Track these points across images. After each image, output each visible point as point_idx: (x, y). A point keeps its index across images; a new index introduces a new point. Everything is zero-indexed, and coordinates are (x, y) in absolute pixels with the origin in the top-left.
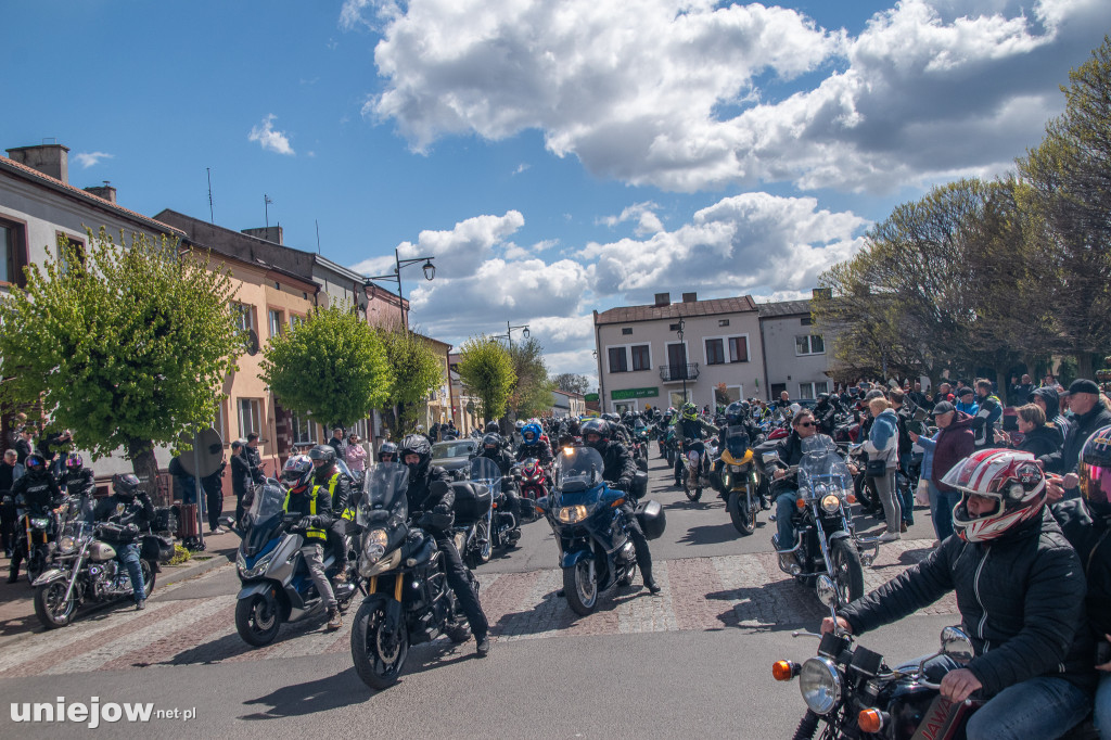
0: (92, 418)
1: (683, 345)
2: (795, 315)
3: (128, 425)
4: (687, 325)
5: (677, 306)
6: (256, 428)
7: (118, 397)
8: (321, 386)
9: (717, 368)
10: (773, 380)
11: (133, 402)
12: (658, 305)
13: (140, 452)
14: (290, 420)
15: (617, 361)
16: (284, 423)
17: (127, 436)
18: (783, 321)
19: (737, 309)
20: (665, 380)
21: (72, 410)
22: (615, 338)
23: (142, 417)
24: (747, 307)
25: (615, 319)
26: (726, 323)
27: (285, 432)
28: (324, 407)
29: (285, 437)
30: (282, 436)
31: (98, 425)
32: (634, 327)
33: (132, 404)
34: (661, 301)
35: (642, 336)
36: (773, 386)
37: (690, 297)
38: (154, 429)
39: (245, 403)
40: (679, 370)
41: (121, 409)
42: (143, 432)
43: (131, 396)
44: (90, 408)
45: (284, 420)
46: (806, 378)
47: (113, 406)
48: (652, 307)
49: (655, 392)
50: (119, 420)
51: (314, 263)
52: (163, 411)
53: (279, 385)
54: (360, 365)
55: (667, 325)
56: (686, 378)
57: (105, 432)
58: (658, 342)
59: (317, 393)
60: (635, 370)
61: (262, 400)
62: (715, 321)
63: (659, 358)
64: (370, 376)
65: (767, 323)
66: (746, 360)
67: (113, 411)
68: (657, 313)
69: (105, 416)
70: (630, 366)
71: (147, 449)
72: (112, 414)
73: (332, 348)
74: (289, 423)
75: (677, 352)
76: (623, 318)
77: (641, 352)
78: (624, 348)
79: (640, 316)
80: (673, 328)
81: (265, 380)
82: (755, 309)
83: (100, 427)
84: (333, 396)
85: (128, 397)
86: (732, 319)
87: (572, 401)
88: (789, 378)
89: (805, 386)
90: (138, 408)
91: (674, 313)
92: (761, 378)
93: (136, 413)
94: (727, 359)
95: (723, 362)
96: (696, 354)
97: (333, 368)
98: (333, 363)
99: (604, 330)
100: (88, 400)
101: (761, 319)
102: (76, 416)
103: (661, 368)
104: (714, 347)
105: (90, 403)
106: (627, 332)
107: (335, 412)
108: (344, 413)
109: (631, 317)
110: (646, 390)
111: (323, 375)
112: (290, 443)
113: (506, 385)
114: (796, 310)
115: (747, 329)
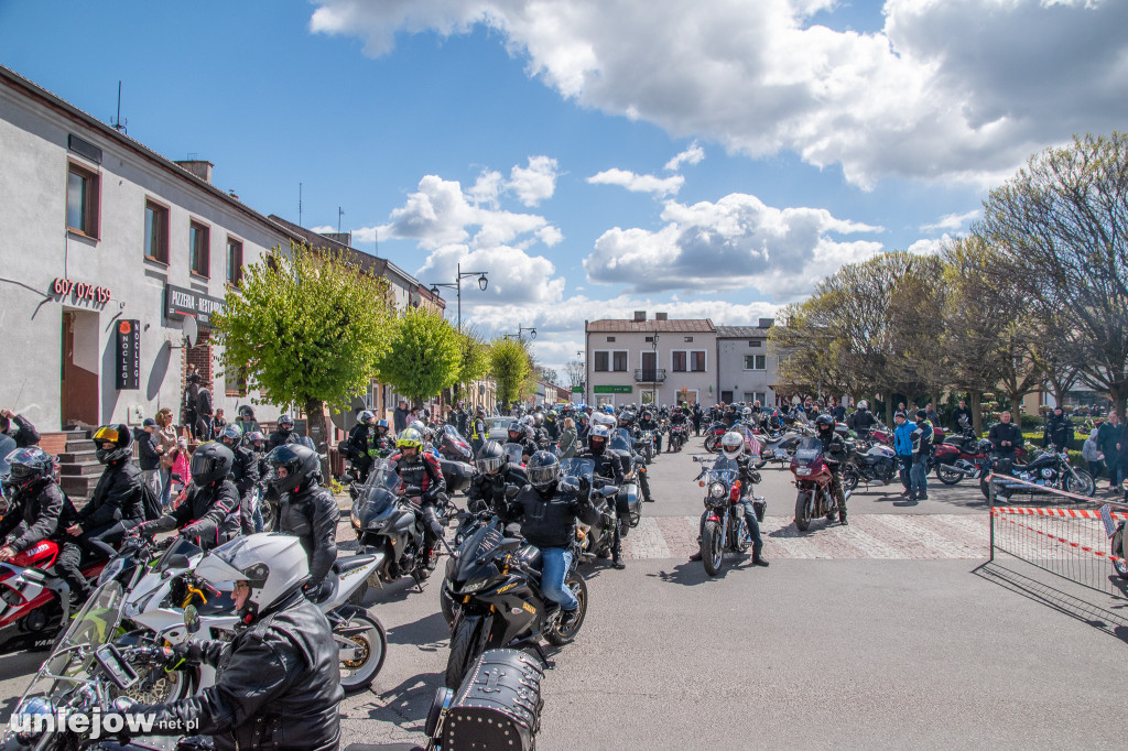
1: (655, 354)
2: (745, 338)
4: (661, 339)
5: (651, 322)
8: (411, 368)
9: (679, 375)
10: (724, 388)
12: (637, 320)
13: (315, 409)
15: (601, 362)
18: (735, 342)
19: (699, 329)
20: (638, 381)
22: (601, 345)
24: (706, 328)
25: (601, 329)
26: (690, 340)
28: (412, 384)
32: (617, 336)
34: (639, 317)
35: (622, 344)
36: (723, 393)
37: (661, 316)
40: (649, 374)
46: (750, 388)
48: (631, 321)
49: (629, 390)
51: (386, 267)
54: (442, 354)
55: (644, 336)
56: (654, 380)
58: (635, 350)
59: (408, 373)
60: (615, 370)
62: (682, 338)
63: (635, 364)
64: (449, 363)
65: (722, 342)
66: (703, 371)
68: (636, 327)
70: (611, 368)
73: (423, 339)
75: (649, 360)
76: (608, 328)
77: (621, 357)
78: (607, 353)
79: (622, 328)
80: (648, 339)
82: (714, 331)
84: (419, 376)
86: (695, 337)
87: (547, 390)
88: (736, 387)
89: (748, 395)
91: (649, 328)
92: (714, 386)
94: (689, 368)
95: (685, 371)
96: (664, 363)
97: (422, 355)
98: (423, 351)
99: (592, 337)
101: (718, 339)
103: (636, 371)
104: (679, 358)
106: (611, 340)
107: (420, 388)
108: (425, 390)
109: (614, 328)
110: (623, 387)
111: (414, 360)
113: (522, 375)
114: (746, 334)
115: (707, 346)
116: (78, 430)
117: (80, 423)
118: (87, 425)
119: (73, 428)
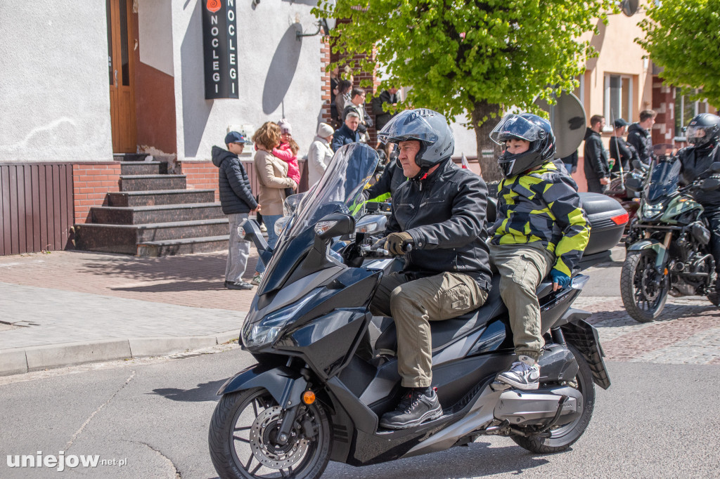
0: (433, 72)
3: (474, 83)
6: (626, 113)
7: (465, 47)
11: (482, 55)
13: (485, 119)
14: (672, 106)
16: (663, 109)
17: (472, 98)
21: (410, 63)
23: (490, 76)
27: (663, 122)
29: (663, 128)
30: (659, 126)
31: (440, 82)
33: (480, 55)
38: (504, 92)
39: (614, 80)
41: (467, 63)
42: (493, 94)
43: (480, 48)
44: (432, 60)
45: (664, 106)
47: (457, 60)
50: (464, 78)
52: (516, 70)
53: (662, 54)
57: (446, 91)
61: (636, 77)
67: (458, 66)
69: (447, 72)
71: (493, 116)
72: (456, 70)
74: (669, 111)
81: (644, 45)
83: (442, 85)
85: (477, 48)
90: (487, 62)
93: (484, 69)
100: (430, 51)
102: (415, 69)
105: (431, 55)
112: (668, 136)
116: (149, 160)
117: (153, 151)
118: (162, 154)
119: (143, 157)
